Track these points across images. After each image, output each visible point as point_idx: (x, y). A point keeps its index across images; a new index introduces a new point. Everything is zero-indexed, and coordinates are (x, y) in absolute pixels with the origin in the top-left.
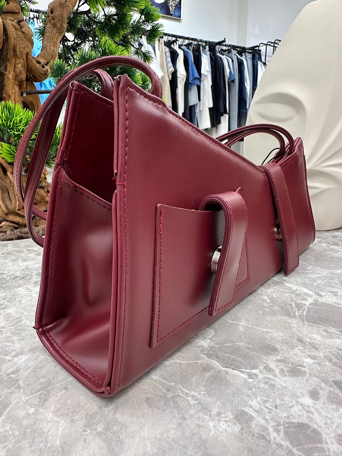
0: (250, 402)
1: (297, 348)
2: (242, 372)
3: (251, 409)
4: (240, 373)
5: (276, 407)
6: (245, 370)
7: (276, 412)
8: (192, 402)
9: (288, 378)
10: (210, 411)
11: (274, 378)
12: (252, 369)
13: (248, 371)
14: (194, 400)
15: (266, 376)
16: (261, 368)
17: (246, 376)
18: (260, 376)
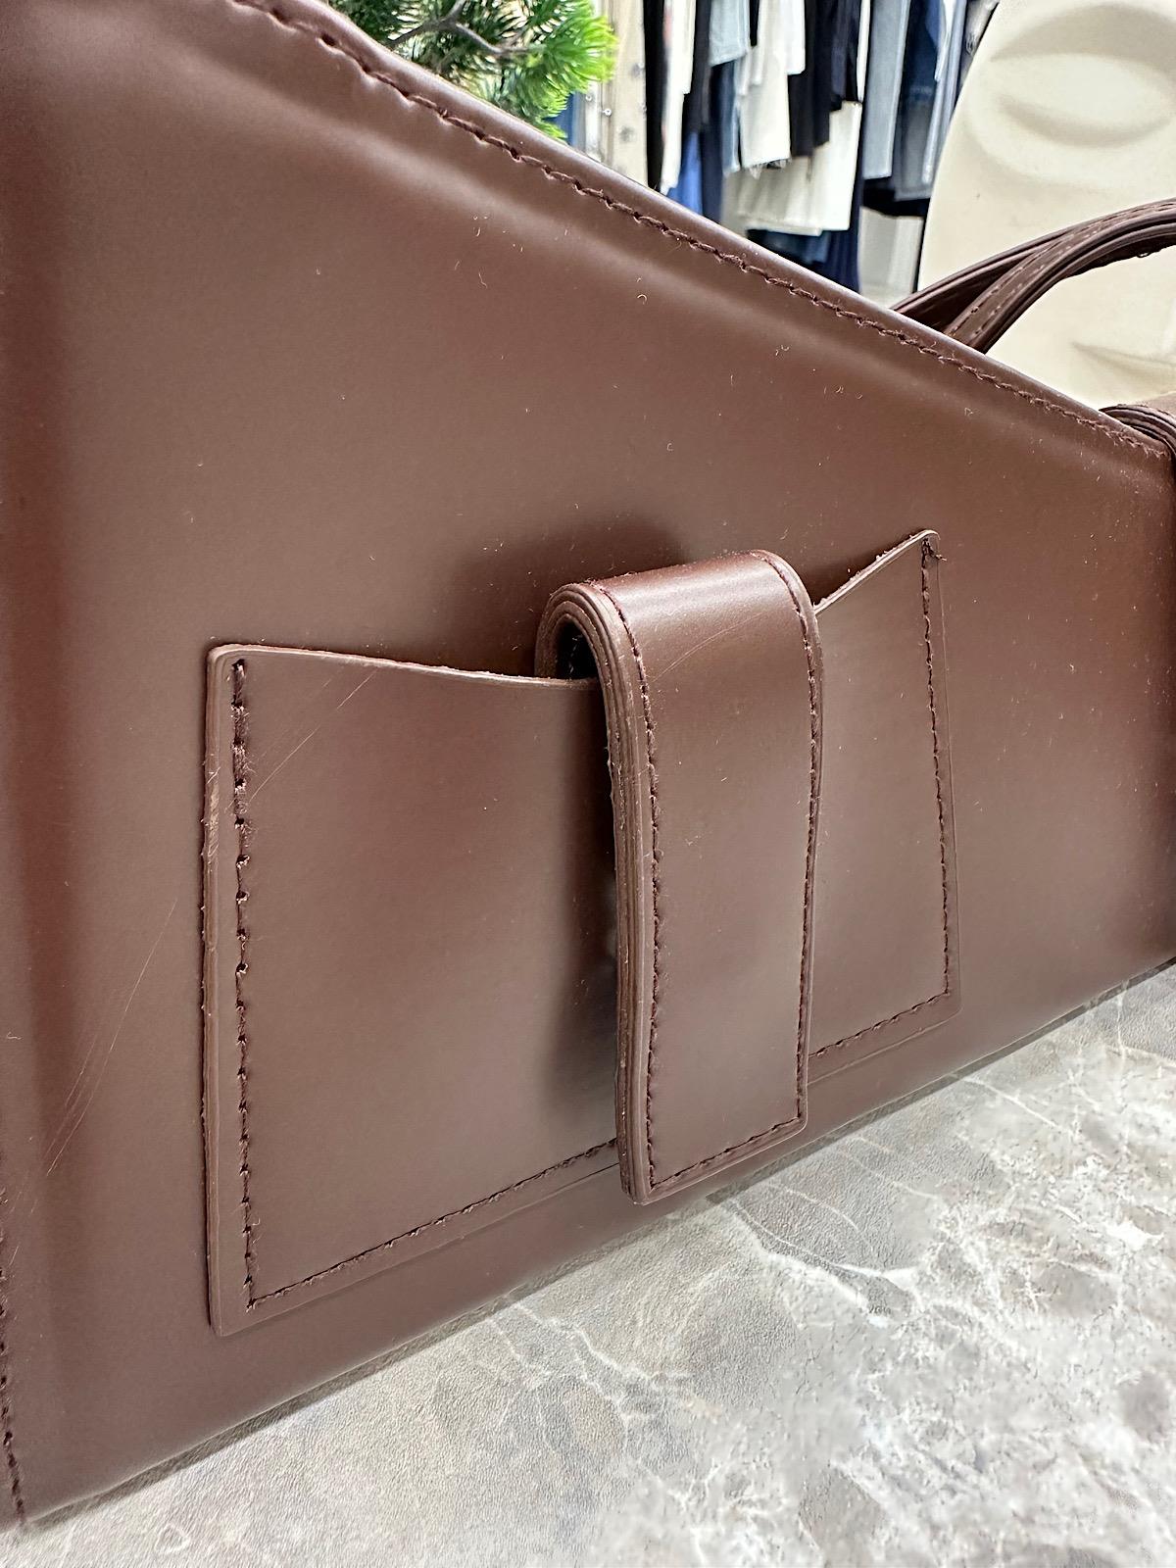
0: (869, 1432)
1: (1082, 1169)
2: (844, 1276)
3: (870, 1468)
4: (834, 1280)
5: (979, 1465)
6: (856, 1269)
7: (976, 1487)
8: (626, 1418)
9: (1034, 1319)
10: (699, 1471)
11: (974, 1312)
12: (886, 1265)
13: (869, 1272)
14: (638, 1406)
15: (942, 1302)
16: (927, 1259)
17: (861, 1301)
18: (921, 1303)
